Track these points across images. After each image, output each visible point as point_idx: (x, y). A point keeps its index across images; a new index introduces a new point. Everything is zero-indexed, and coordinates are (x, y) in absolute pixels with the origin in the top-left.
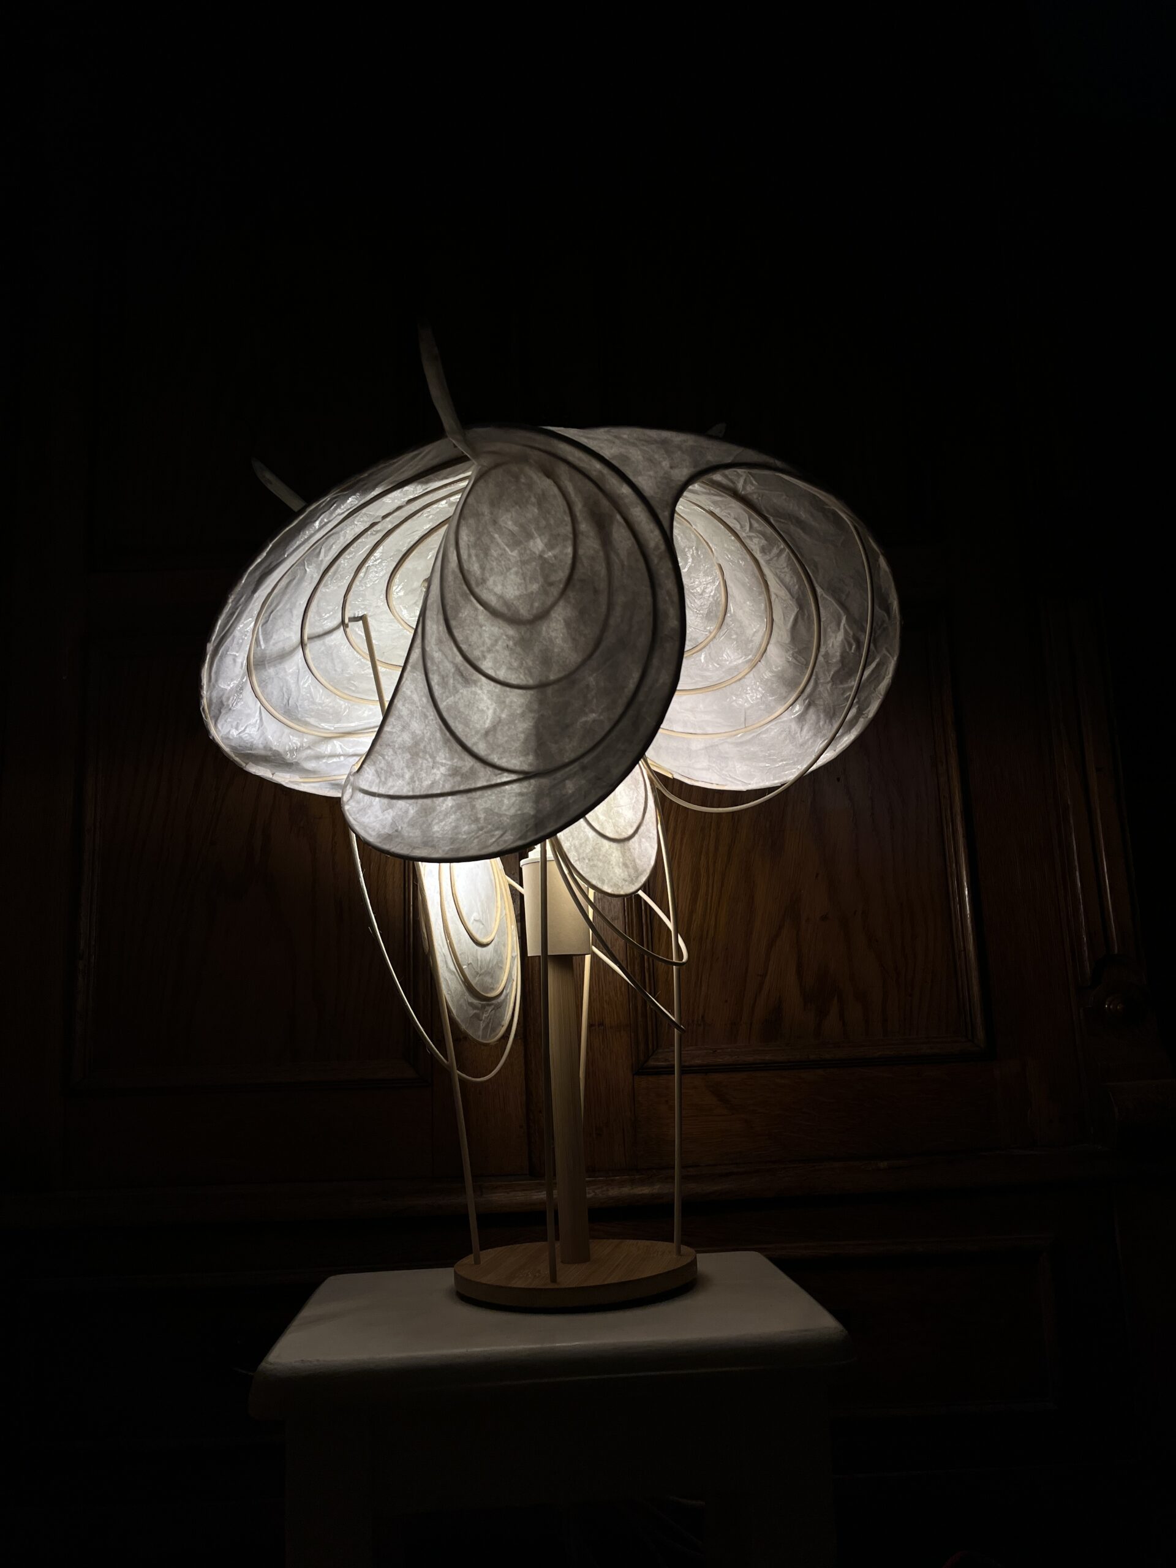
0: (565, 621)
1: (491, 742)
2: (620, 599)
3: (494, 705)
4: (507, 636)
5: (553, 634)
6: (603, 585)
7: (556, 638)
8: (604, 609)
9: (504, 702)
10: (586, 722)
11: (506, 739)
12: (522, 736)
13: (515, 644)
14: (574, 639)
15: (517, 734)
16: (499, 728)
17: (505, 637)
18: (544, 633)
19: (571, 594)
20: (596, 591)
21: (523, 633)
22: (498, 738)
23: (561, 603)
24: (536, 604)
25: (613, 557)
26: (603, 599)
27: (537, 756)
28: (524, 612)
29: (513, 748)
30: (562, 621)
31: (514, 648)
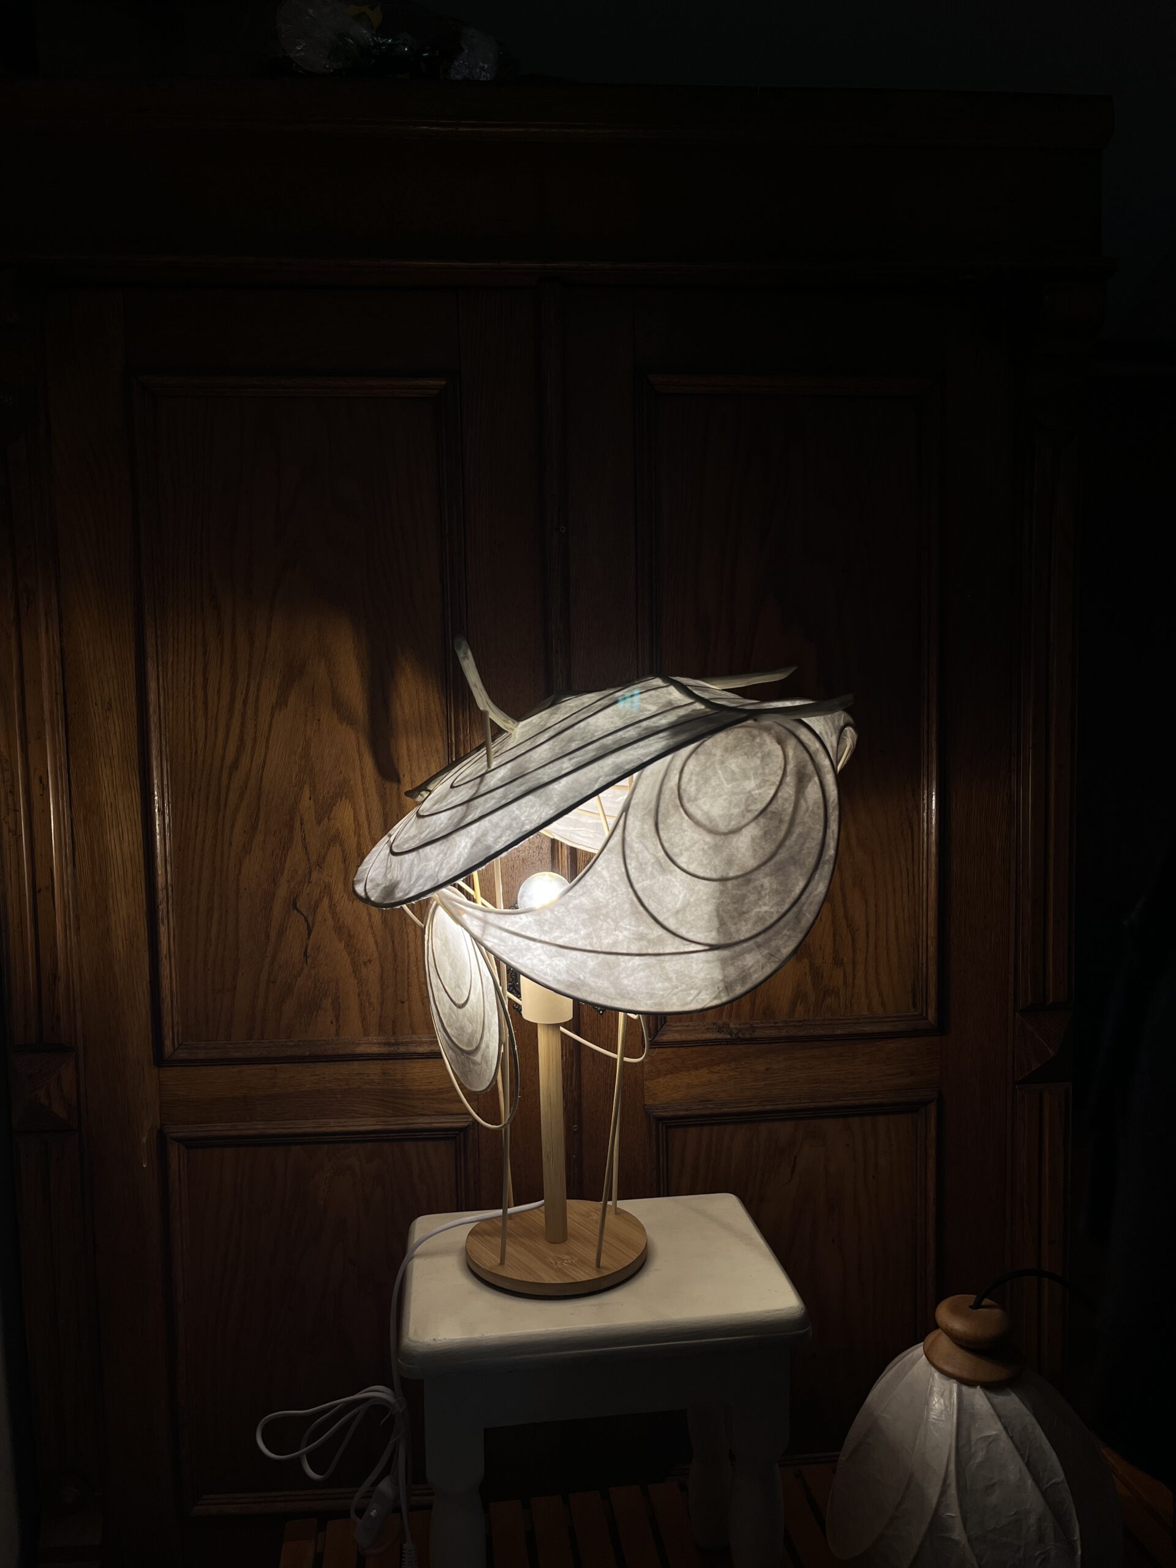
0: (752, 837)
1: (681, 918)
2: (798, 830)
3: (685, 891)
4: (704, 841)
5: (740, 845)
6: (787, 818)
7: (742, 848)
8: (782, 834)
9: (694, 890)
10: (759, 912)
11: (692, 918)
12: (706, 917)
13: (709, 848)
14: (755, 850)
15: (702, 915)
16: (688, 909)
17: (702, 842)
18: (734, 843)
19: (762, 820)
20: (781, 821)
21: (717, 840)
22: (686, 917)
23: (753, 825)
24: (733, 823)
25: (802, 802)
26: (784, 827)
27: (719, 932)
28: (722, 827)
29: (699, 925)
30: (750, 837)
31: (708, 850)
